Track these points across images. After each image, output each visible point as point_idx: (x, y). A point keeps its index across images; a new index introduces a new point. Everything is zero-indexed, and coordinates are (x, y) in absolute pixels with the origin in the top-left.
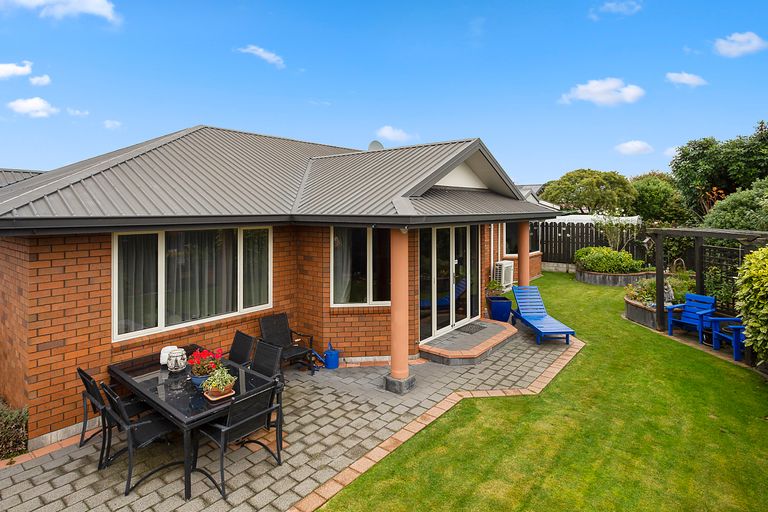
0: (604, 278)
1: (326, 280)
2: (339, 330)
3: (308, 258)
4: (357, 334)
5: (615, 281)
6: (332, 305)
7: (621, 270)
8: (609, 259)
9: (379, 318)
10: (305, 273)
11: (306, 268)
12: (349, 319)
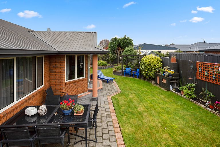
0: (101, 67)
1: (64, 73)
2: (68, 89)
3: (56, 67)
4: (73, 89)
5: (103, 68)
6: (66, 81)
7: (105, 65)
8: (102, 63)
9: (79, 83)
10: (53, 72)
11: (54, 70)
12: (71, 85)
